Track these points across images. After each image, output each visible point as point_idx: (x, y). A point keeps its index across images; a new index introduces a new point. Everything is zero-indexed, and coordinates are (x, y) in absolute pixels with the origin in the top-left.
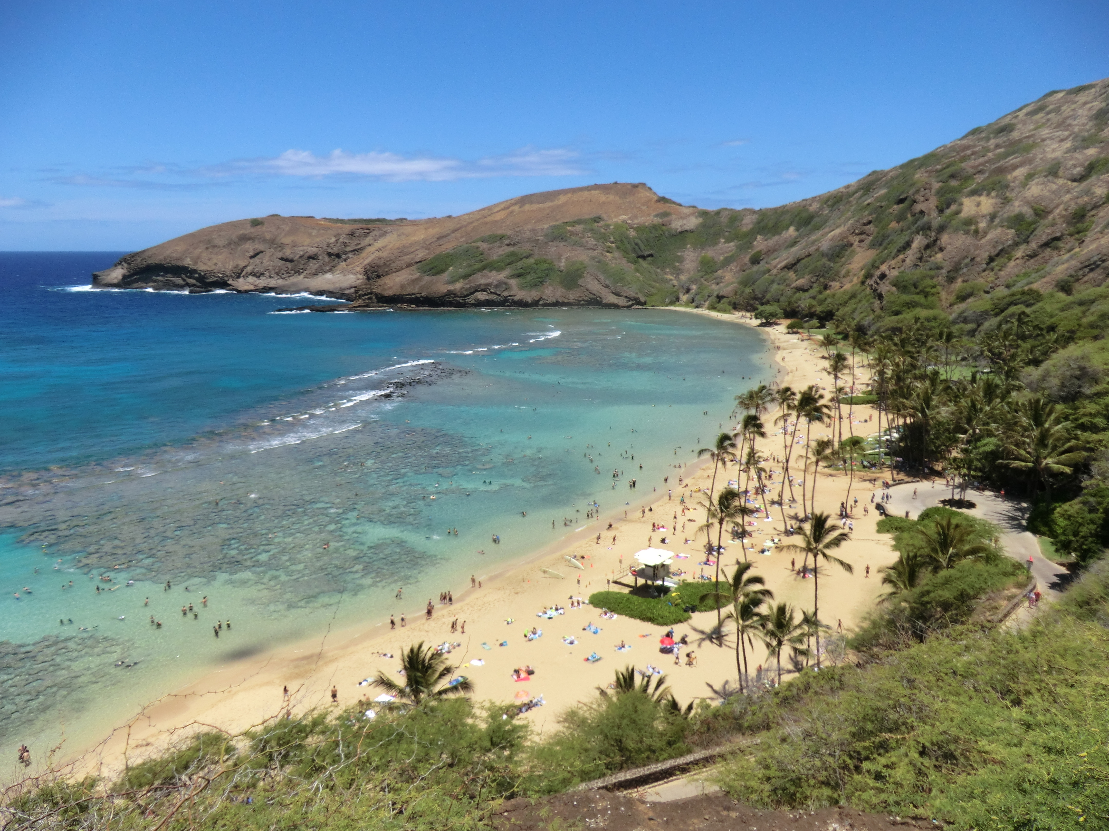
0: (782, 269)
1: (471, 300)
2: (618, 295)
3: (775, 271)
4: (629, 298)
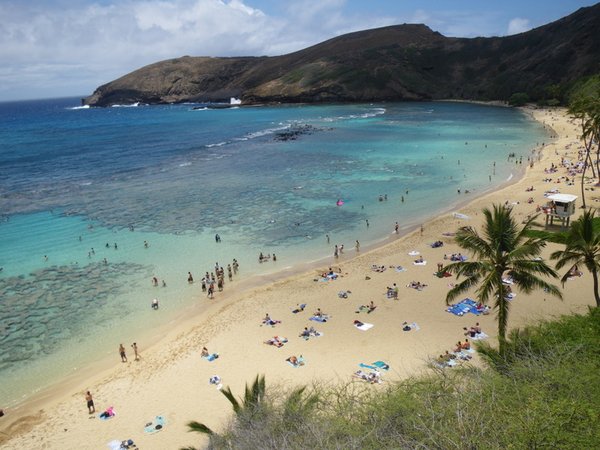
0: (525, 71)
1: (317, 97)
4: (420, 95)
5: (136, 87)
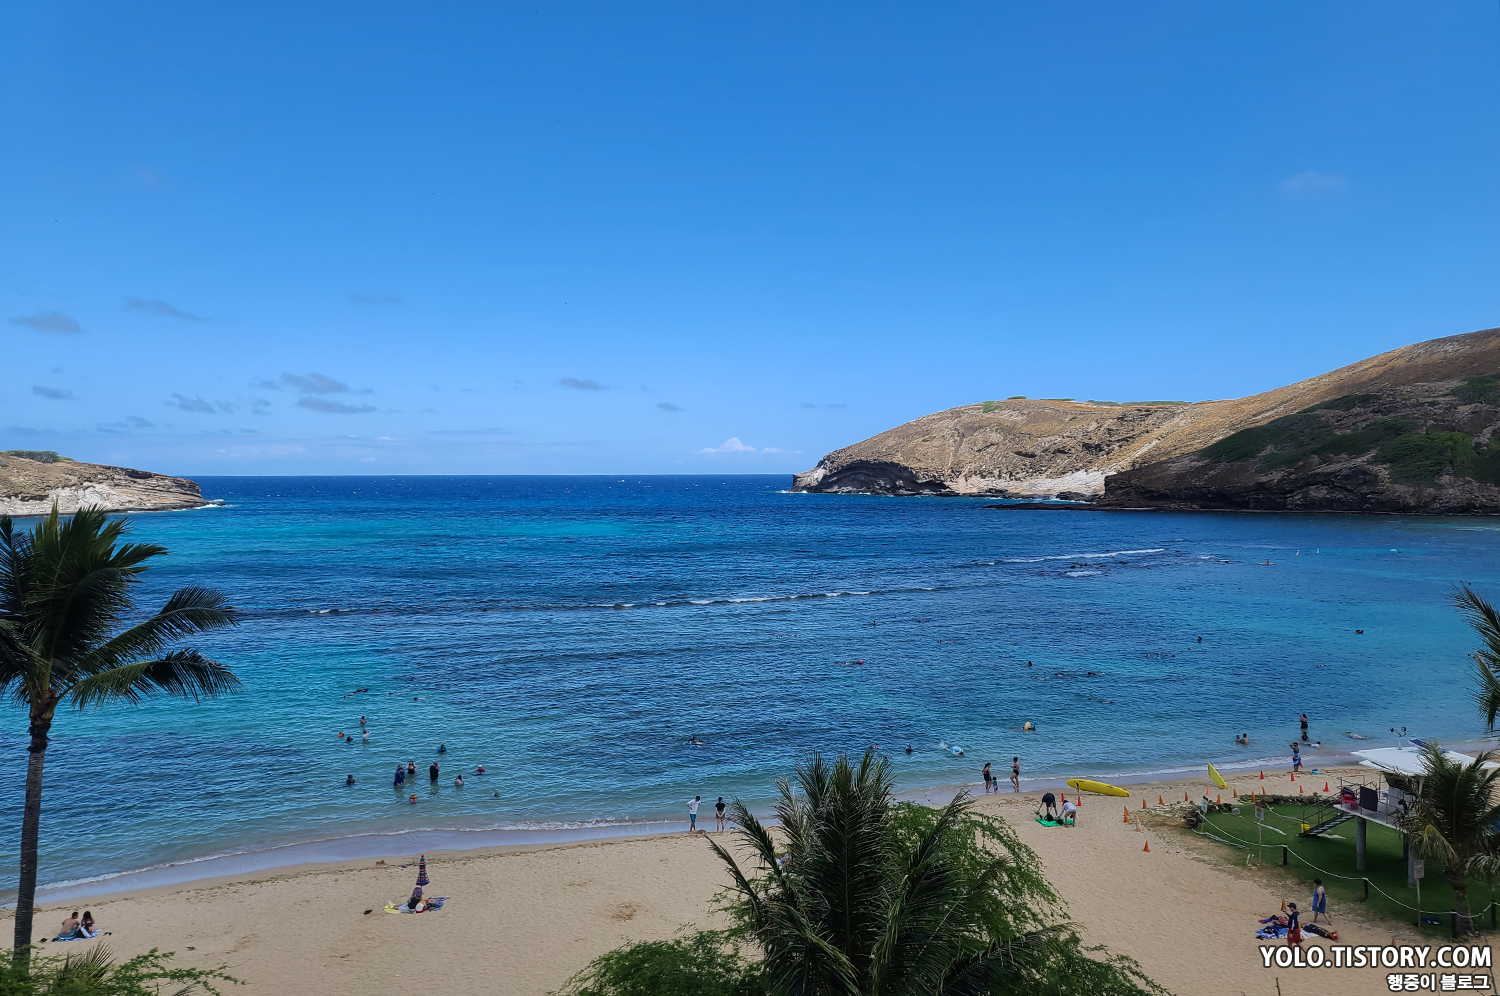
1: (1296, 498)
5: (898, 459)
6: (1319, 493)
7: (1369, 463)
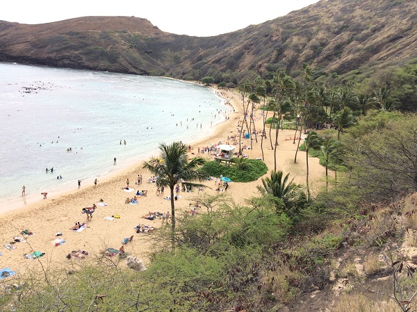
0: (213, 62)
1: (60, 63)
2: (136, 68)
3: (210, 63)
4: (142, 71)
6: (67, 62)
7: (80, 53)
